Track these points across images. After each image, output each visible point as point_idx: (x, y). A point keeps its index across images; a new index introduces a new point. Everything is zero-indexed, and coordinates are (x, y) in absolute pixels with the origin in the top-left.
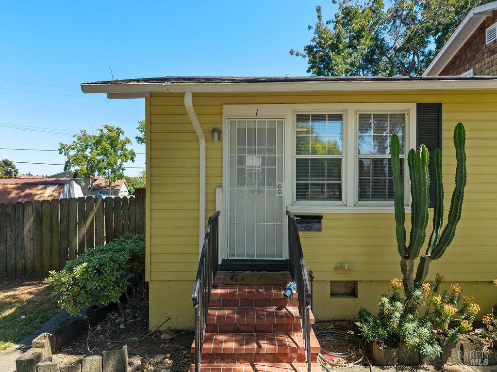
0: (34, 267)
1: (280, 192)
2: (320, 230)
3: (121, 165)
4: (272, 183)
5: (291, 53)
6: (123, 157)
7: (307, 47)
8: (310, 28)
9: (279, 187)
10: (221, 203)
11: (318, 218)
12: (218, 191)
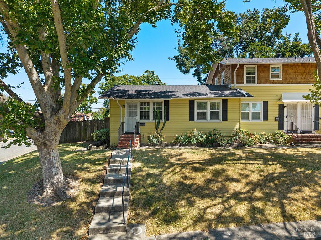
0: (78, 138)
1: (137, 118)
2: (145, 125)
3: (89, 105)
4: (135, 116)
5: (169, 59)
6: (91, 101)
7: (175, 56)
8: (175, 48)
9: (137, 117)
10: (125, 120)
11: (145, 123)
12: (124, 118)
